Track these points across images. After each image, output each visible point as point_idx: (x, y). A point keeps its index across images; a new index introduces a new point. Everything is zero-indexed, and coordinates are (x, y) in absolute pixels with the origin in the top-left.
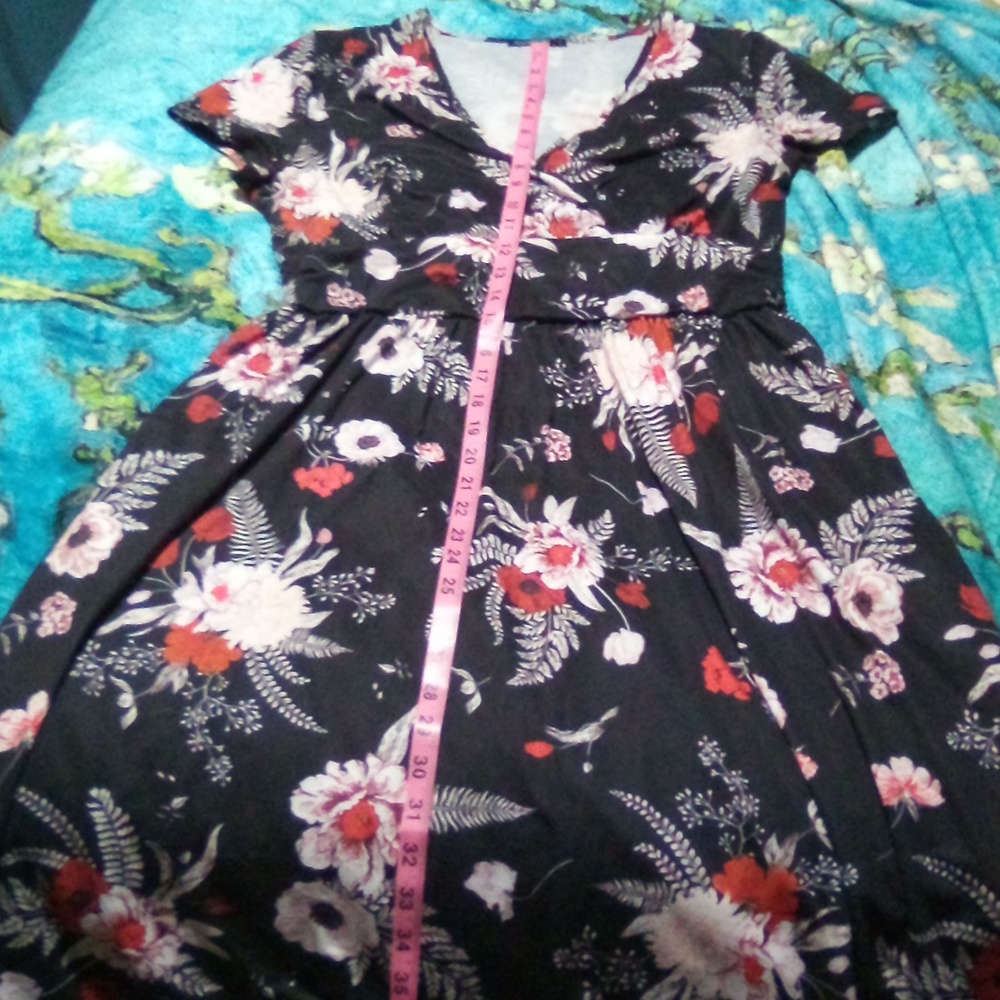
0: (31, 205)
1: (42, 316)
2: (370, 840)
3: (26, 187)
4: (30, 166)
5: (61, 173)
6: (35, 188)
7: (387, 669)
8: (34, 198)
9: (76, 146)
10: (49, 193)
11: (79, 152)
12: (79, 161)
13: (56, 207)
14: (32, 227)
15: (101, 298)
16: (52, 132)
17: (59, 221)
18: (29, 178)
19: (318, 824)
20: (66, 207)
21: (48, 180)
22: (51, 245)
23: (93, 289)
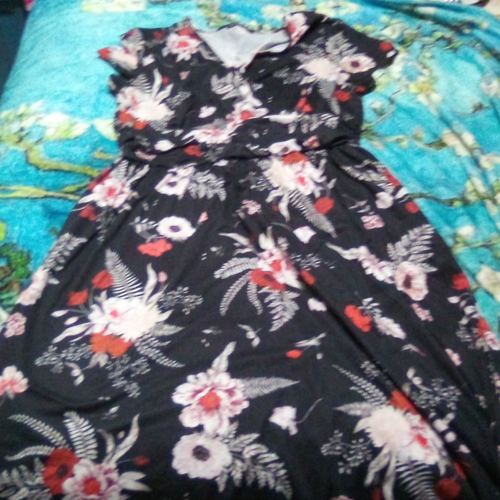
0: (21, 148)
1: (43, 205)
2: (217, 407)
3: (16, 139)
4: (15, 127)
5: (34, 130)
6: (21, 140)
7: (208, 331)
8: (22, 144)
9: (38, 116)
10: (29, 141)
11: (40, 119)
12: (42, 123)
13: (36, 147)
14: (24, 159)
15: (73, 193)
16: (22, 109)
17: (39, 155)
18: (15, 134)
19: (190, 405)
20: (40, 147)
21: (27, 134)
22: (38, 168)
23: (67, 189)
